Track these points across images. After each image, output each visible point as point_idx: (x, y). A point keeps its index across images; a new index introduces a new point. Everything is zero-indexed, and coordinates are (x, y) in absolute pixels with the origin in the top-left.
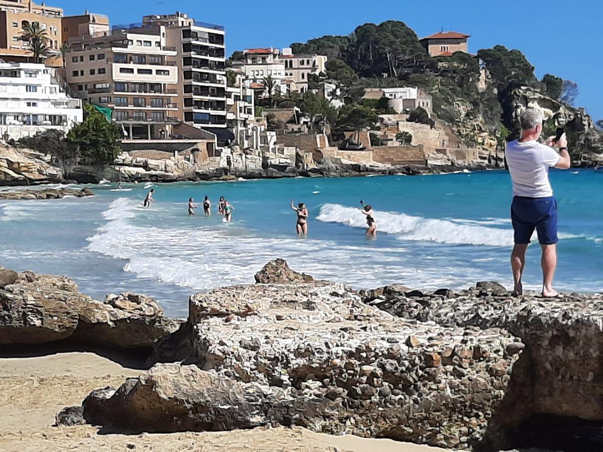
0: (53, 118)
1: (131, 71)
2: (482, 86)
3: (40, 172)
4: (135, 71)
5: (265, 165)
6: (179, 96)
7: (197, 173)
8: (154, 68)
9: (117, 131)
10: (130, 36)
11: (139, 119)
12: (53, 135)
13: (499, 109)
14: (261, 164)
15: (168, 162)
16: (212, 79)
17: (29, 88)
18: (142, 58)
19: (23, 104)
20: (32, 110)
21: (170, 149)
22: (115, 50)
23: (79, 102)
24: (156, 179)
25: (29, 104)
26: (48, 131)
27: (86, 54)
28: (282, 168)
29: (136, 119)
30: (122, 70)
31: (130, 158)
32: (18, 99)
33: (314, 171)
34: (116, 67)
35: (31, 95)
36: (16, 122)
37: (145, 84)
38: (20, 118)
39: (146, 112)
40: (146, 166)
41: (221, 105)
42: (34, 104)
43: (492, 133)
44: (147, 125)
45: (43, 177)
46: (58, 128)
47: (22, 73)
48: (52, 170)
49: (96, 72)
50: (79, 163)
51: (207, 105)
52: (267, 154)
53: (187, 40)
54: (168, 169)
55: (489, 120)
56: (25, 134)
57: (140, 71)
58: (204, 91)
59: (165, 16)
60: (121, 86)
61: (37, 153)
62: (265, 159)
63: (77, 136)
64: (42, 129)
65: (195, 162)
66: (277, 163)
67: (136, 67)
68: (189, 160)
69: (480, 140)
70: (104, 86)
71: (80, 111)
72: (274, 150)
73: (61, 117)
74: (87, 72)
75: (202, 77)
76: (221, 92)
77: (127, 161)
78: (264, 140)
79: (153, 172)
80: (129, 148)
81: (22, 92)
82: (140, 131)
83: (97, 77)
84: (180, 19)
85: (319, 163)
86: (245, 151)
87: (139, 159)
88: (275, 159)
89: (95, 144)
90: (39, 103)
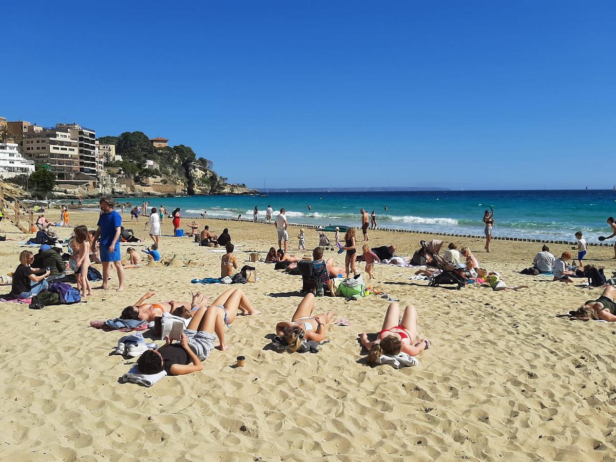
0: (22, 169)
1: (58, 149)
2: (176, 161)
3: (21, 194)
4: (60, 149)
5: (113, 192)
6: (78, 161)
7: (89, 195)
8: (68, 148)
9: (53, 176)
10: (57, 133)
11: (61, 170)
12: (23, 177)
13: (184, 171)
14: (111, 191)
15: (75, 190)
16: (89, 153)
17: (11, 155)
18: (62, 143)
19: (8, 162)
20: (11, 165)
21: (76, 184)
22: (51, 139)
23: (33, 162)
24: (70, 198)
25: (10, 162)
26: (21, 175)
27: (35, 140)
28: (120, 193)
29: (59, 170)
30: (54, 148)
31: (58, 188)
32: (6, 160)
33: (131, 195)
34: (52, 146)
35: (12, 158)
36: (5, 170)
37: (63, 155)
38: (6, 169)
39: (64, 167)
40: (65, 192)
41: (93, 165)
42: (13, 163)
43: (182, 180)
44: (64, 173)
45: (22, 197)
46: (26, 174)
47: (7, 147)
48: (26, 193)
49: (41, 148)
50: (36, 190)
51: (88, 165)
52: (114, 188)
53: (81, 136)
54: (76, 193)
55: (180, 175)
56: (10, 176)
57: (62, 149)
58: (88, 159)
59: (68, 125)
60: (53, 155)
61: (17, 185)
62: (113, 189)
63: (35, 178)
64: (18, 174)
65: (88, 190)
66: (119, 191)
67: (60, 147)
68: (85, 189)
69: (178, 183)
70: (44, 155)
71: (34, 166)
72: (117, 186)
73: (25, 169)
74: (35, 148)
75: (87, 153)
76: (93, 159)
77: (56, 190)
78: (112, 181)
79: (69, 195)
80: (58, 183)
81: (7, 157)
82: (61, 176)
83: (41, 150)
84: (76, 126)
85: (133, 191)
86: (104, 186)
87: (62, 189)
88: (118, 190)
89: (44, 182)
90: (15, 162)
